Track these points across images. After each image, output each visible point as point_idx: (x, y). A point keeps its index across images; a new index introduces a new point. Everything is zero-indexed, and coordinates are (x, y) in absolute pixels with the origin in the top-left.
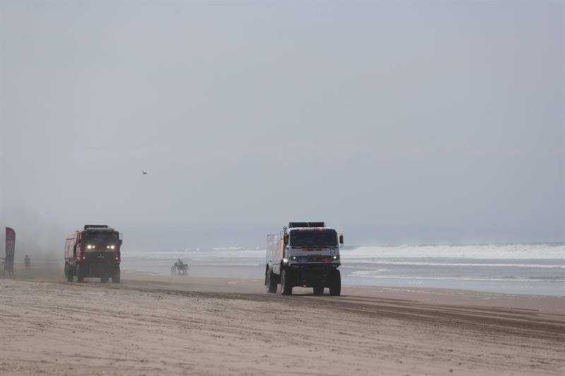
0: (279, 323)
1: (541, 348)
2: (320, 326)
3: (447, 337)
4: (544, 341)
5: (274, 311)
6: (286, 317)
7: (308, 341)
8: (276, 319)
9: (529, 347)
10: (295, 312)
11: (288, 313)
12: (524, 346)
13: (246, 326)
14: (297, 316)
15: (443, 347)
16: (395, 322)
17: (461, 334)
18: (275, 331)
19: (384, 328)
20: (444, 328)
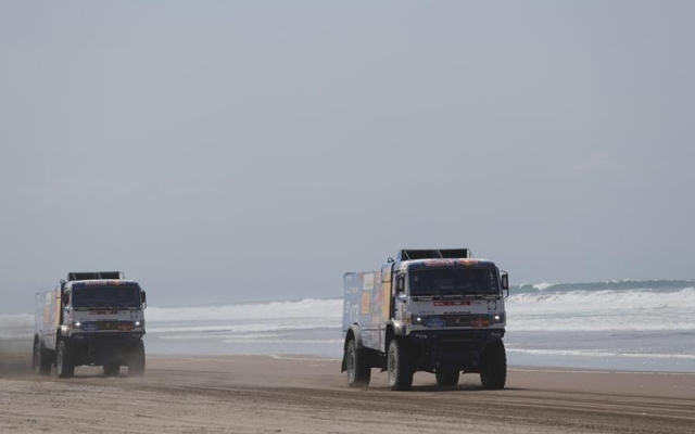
0: (57, 407)
1: (388, 423)
2: (111, 409)
3: (272, 414)
4: (389, 414)
5: (49, 391)
6: (64, 398)
7: (98, 428)
8: (52, 401)
9: (374, 422)
10: (77, 391)
11: (67, 393)
12: (367, 422)
13: (14, 412)
14: (80, 396)
15: (268, 428)
16: (205, 399)
17: (288, 411)
18: (53, 417)
19: (192, 407)
20: (266, 404)
